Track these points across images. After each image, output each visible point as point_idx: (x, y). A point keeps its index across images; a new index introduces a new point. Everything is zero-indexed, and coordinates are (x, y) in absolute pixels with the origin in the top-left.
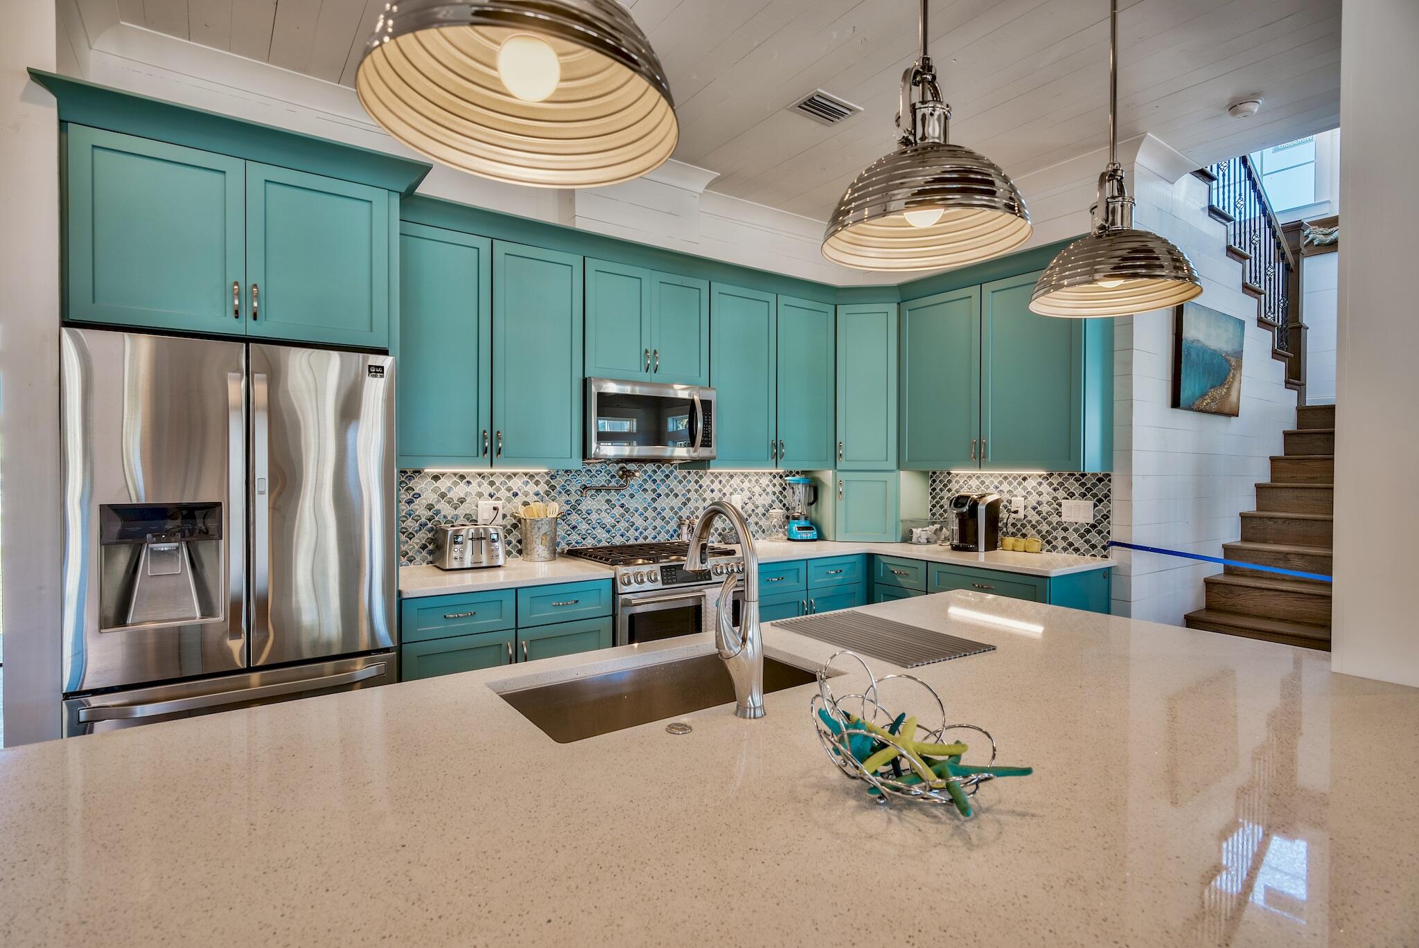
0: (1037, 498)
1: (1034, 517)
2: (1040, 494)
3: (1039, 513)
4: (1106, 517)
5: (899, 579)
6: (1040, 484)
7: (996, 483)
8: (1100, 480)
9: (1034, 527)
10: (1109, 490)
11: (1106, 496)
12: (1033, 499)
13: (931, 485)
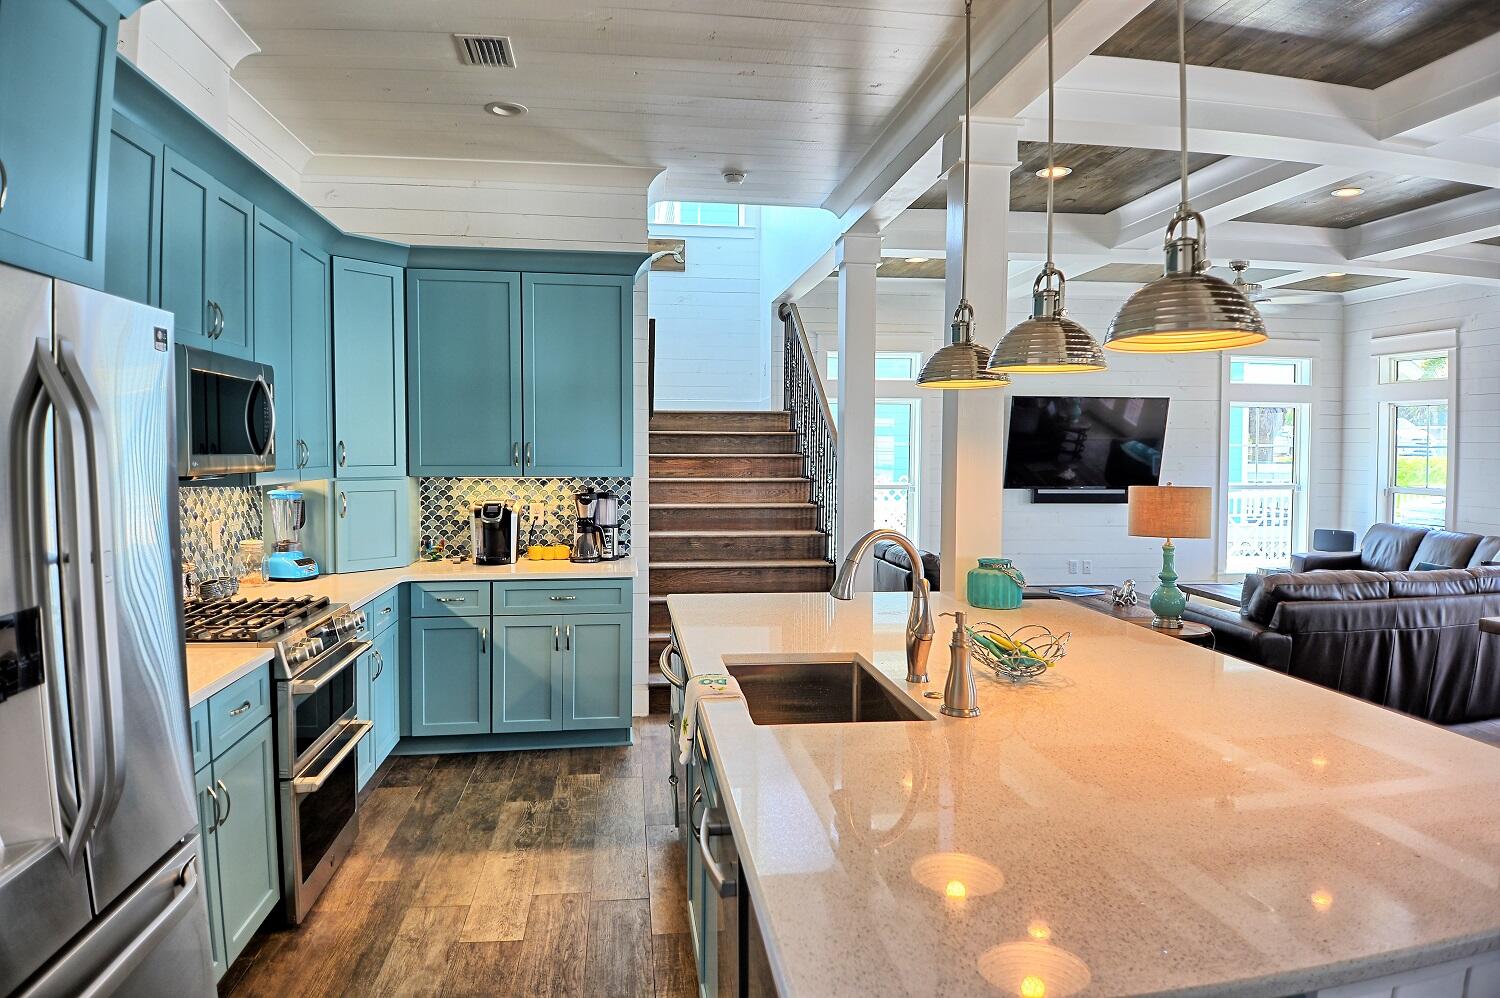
0: (558, 502)
1: (554, 522)
2: (561, 498)
3: (560, 518)
4: (626, 518)
5: (450, 607)
6: (561, 488)
7: (510, 489)
8: (621, 483)
9: (555, 532)
10: (629, 493)
11: (627, 498)
12: (553, 504)
13: (422, 493)
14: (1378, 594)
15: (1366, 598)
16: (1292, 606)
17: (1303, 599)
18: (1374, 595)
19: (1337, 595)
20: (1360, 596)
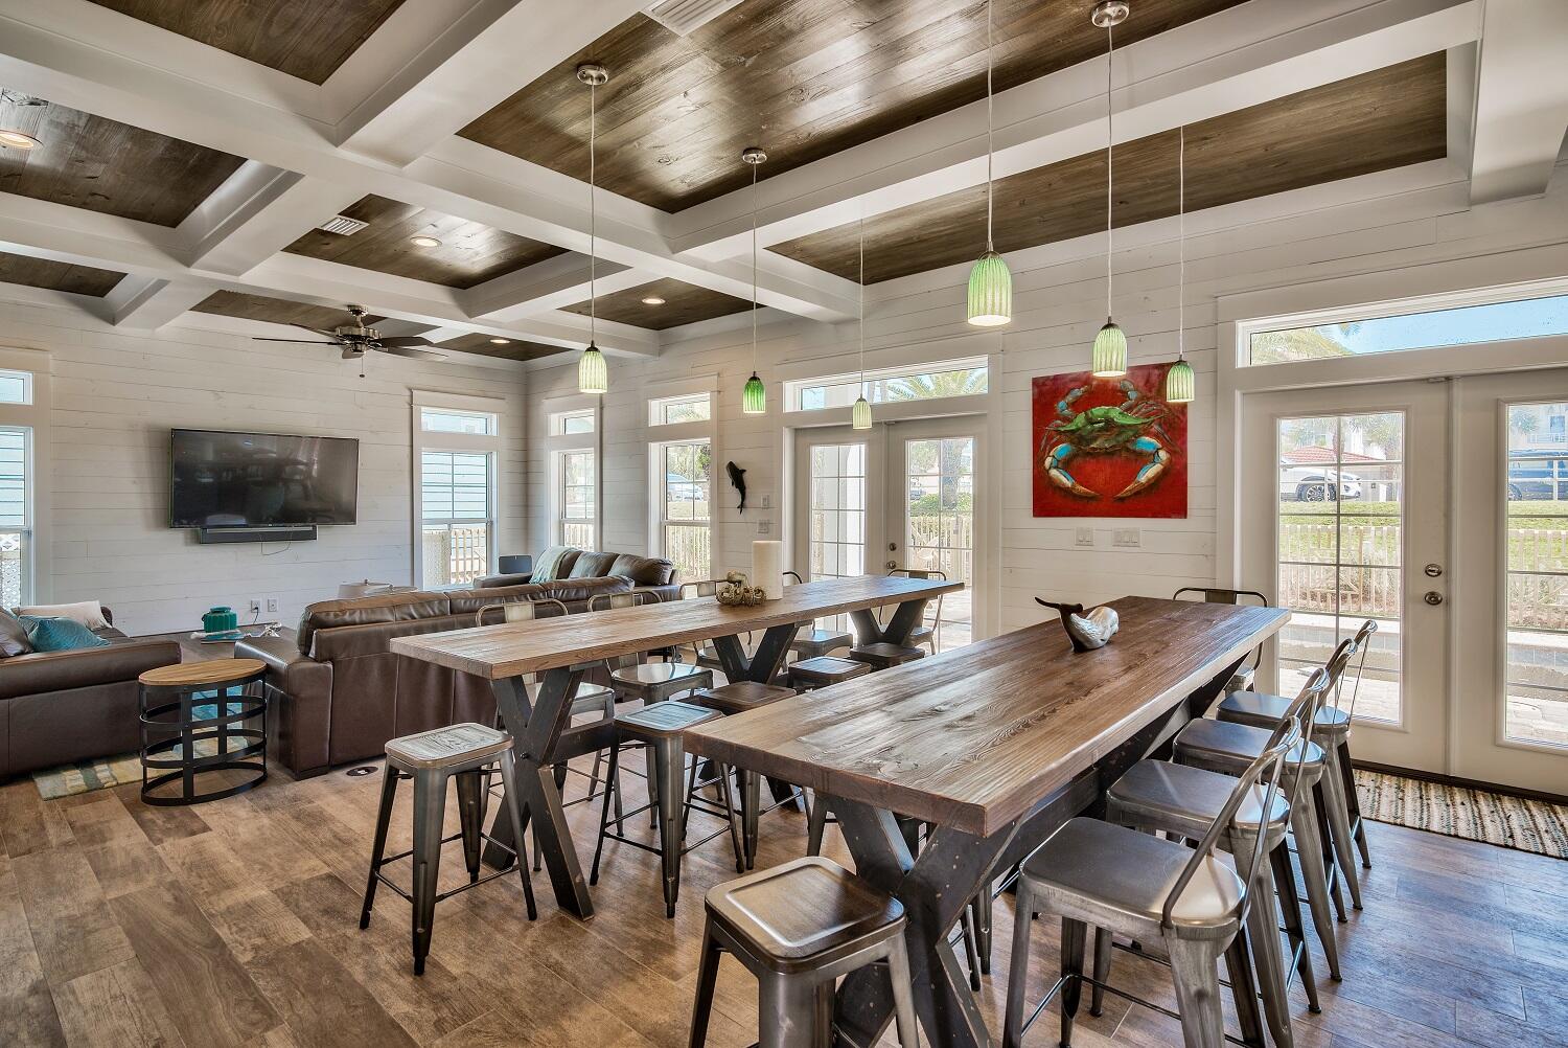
14: (437, 611)
15: (422, 617)
16: (326, 633)
17: (347, 624)
18: (432, 613)
19: (390, 617)
20: (415, 615)
